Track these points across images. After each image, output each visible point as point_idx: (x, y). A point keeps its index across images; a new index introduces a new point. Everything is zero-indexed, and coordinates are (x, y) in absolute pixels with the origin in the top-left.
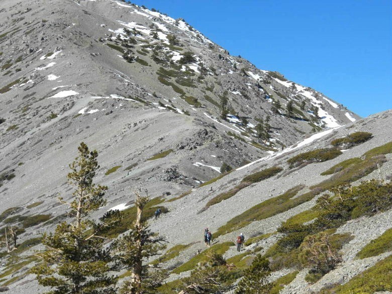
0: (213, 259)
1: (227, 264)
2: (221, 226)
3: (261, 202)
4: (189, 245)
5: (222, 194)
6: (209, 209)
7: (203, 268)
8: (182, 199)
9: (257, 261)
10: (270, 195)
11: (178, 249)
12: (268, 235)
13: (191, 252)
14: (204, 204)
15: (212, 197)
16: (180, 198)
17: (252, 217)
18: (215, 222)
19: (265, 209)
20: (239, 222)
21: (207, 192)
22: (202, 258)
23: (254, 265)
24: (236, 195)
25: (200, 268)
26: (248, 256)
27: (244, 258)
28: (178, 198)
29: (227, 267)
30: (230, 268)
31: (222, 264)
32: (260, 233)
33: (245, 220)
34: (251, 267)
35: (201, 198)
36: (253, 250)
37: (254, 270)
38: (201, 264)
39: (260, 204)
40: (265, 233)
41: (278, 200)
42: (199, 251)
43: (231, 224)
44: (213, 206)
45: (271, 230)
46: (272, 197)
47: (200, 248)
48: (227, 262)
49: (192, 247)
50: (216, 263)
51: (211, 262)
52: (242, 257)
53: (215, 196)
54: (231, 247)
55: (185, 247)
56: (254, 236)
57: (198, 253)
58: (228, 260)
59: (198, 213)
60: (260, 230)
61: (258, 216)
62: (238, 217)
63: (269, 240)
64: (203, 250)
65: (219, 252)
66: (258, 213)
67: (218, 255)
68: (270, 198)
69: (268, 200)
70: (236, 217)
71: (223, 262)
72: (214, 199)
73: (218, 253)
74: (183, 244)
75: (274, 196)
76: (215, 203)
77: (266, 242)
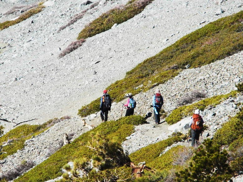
0: (102, 154)
1: (132, 164)
2: (114, 82)
3: (200, 27)
4: (45, 125)
5: (113, 11)
6: (85, 44)
7: (81, 173)
8: (23, 24)
9: (204, 154)
10: (220, 12)
11: (21, 134)
12: (218, 100)
13: (51, 140)
14: (73, 35)
15: (92, 19)
16: (18, 22)
17: (182, 61)
18: (100, 75)
19: (207, 43)
20: (153, 71)
21: (79, 7)
22: (77, 153)
23: (197, 162)
24: (144, 12)
25: (75, 175)
26: (174, 145)
27: (167, 149)
28: (14, 23)
29: (133, 170)
30: (138, 171)
31: (121, 164)
32: (199, 96)
33: (166, 67)
34: (191, 165)
35: (67, 20)
36: (185, 132)
37: (198, 171)
38: (77, 165)
39: (197, 33)
40: (211, 95)
41: (237, 21)
42: (67, 138)
43: (134, 77)
44: (93, 38)
45: (222, 87)
46: (224, 16)
47: (69, 132)
48: (132, 159)
49: (52, 129)
50: (107, 161)
51: (98, 160)
52: (162, 149)
53: (97, 15)
54: (137, 127)
55: (38, 129)
56: (187, 102)
57: (65, 142)
58: (134, 155)
59: (63, 55)
60: (200, 88)
61: (193, 58)
62: (150, 61)
63: (220, 109)
64: (76, 137)
65: (114, 139)
66: (192, 53)
67: (113, 145)
68: (219, 17)
69: (215, 23)
70: (145, 62)
71: (124, 160)
72: (94, 22)
73: (113, 141)
74: (32, 123)
75: (227, 14)
76: (99, 31)
77: (214, 115)
